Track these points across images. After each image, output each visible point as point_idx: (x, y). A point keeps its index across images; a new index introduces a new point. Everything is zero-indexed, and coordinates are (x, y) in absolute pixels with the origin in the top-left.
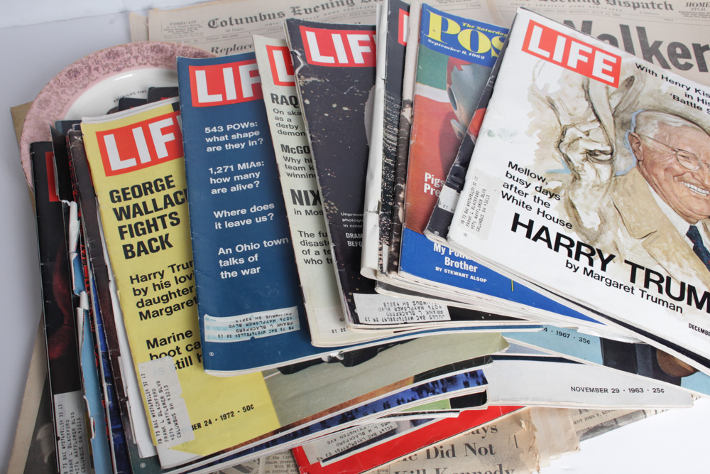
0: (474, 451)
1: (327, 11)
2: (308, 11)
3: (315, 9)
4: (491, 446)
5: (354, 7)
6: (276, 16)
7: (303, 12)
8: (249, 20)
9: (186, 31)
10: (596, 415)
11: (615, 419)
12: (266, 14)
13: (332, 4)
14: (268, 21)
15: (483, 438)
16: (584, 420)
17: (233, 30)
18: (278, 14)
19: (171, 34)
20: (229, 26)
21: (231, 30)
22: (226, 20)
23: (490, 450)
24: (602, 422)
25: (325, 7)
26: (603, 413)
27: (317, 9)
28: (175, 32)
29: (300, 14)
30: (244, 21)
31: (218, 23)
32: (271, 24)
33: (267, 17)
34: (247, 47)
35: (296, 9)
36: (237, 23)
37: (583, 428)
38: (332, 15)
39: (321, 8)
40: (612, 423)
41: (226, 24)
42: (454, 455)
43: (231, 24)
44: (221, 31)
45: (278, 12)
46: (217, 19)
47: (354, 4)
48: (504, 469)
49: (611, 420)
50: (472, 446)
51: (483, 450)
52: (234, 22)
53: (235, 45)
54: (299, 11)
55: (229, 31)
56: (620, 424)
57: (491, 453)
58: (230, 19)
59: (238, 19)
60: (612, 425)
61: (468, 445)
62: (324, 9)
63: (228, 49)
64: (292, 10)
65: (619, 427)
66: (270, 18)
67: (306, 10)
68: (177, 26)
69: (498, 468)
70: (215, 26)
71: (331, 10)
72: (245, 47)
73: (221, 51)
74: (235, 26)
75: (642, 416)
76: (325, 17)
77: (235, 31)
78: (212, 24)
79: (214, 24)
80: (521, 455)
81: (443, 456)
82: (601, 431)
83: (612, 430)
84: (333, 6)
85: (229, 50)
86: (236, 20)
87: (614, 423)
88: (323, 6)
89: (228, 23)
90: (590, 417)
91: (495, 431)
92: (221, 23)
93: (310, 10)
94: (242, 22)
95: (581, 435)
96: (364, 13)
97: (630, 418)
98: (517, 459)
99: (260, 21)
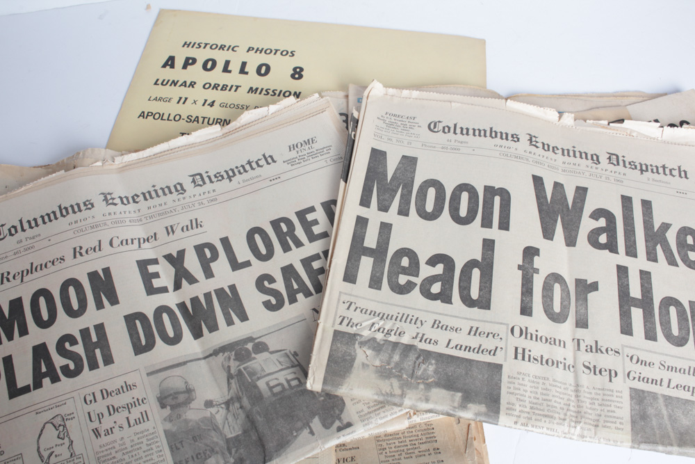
1: (150, 202)
2: (125, 201)
3: (133, 198)
5: (186, 195)
6: (82, 207)
7: (118, 201)
8: (46, 219)
12: (68, 205)
14: (72, 216)
17: (27, 239)
18: (85, 204)
20: (20, 235)
21: (24, 240)
22: (15, 225)
25: (147, 196)
27: (137, 199)
29: (115, 205)
30: (40, 221)
31: (5, 230)
32: (76, 222)
33: (70, 210)
34: (49, 265)
35: (108, 197)
36: (31, 227)
38: (159, 208)
39: (141, 197)
41: (16, 232)
43: (23, 230)
44: (9, 243)
45: (84, 200)
47: (185, 191)
52: (26, 225)
53: (32, 264)
54: (113, 199)
55: (21, 241)
58: (21, 221)
59: (31, 219)
62: (145, 199)
63: (23, 272)
64: (102, 197)
66: (74, 212)
67: (121, 198)
71: (156, 201)
72: (46, 266)
73: (14, 278)
74: (29, 232)
76: (150, 211)
77: (29, 241)
84: (157, 194)
85: (25, 273)
86: (29, 222)
88: (144, 194)
89: (19, 228)
92: (10, 230)
94: (37, 225)
96: (199, 204)
99: (61, 219)
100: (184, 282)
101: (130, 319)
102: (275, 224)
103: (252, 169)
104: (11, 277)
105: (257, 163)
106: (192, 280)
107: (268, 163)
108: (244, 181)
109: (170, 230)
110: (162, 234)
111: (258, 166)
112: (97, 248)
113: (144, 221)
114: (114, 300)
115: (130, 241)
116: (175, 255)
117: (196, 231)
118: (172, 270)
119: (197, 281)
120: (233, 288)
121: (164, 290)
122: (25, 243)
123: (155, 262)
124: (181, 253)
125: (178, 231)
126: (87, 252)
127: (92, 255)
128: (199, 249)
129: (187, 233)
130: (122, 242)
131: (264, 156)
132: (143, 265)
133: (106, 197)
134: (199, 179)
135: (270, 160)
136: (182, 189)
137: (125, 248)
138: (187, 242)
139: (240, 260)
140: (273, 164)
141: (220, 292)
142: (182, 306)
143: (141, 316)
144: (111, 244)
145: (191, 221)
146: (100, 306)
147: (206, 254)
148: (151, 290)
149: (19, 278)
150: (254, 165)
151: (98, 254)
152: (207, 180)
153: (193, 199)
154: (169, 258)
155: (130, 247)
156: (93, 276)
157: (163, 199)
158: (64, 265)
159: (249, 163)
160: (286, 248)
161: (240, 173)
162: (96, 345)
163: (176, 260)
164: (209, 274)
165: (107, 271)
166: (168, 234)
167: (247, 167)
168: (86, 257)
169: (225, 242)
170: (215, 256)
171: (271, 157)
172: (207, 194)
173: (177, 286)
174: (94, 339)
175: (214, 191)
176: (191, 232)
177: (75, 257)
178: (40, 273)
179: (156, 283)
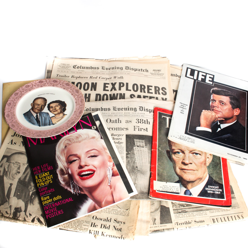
0: (115, 229)
1: (113, 70)
2: (107, 69)
3: (109, 69)
4: (121, 229)
5: (122, 70)
6: (96, 68)
7: (105, 69)
8: (87, 68)
9: (65, 68)
10: (158, 227)
11: (164, 229)
12: (93, 67)
13: (115, 68)
14: (93, 70)
15: (120, 225)
16: (154, 227)
17: (81, 70)
18: (97, 68)
19: (60, 68)
21: (80, 70)
23: (120, 230)
24: (159, 229)
25: (113, 68)
26: (161, 226)
27: (110, 69)
28: (62, 67)
29: (104, 69)
30: (85, 68)
31: (76, 67)
32: (93, 71)
33: (93, 68)
34: (84, 78)
35: (103, 68)
36: (83, 68)
37: (152, 230)
38: (114, 72)
39: (111, 68)
40: (162, 230)
41: (79, 68)
42: (109, 229)
43: (81, 68)
44: (77, 70)
45: (97, 67)
46: (76, 65)
47: (123, 69)
48: (123, 237)
49: (162, 229)
50: (116, 227)
51: (118, 229)
52: (82, 68)
53: (80, 76)
54: (104, 68)
55: (79, 70)
56: (164, 231)
57: (121, 231)
58: (81, 66)
60: (162, 231)
61: (114, 226)
62: (112, 69)
64: (102, 67)
65: (164, 232)
66: (94, 69)
67: (106, 68)
68: (63, 65)
69: (121, 236)
70: (75, 68)
71: (115, 70)
72: (83, 78)
73: (75, 77)
74: (82, 69)
75: (173, 230)
76: (112, 72)
77: (81, 71)
78: (74, 67)
79: (75, 67)
80: (129, 234)
81: (105, 228)
82: (158, 232)
83: (162, 232)
84: (115, 69)
85: (78, 78)
87: (163, 230)
88: (112, 68)
89: (80, 67)
90: (156, 227)
91: (124, 224)
92: (78, 67)
93: (108, 68)
94: (84, 68)
95: (151, 232)
96: (125, 73)
97: (169, 230)
98: (128, 235)
99: (90, 69)
100: (113, 90)
101: (97, 95)
102: (141, 85)
103: (142, 71)
104: (74, 77)
105: (143, 70)
106: (115, 90)
107: (146, 72)
108: (138, 73)
109: (115, 77)
110: (113, 78)
111: (143, 71)
112: (96, 78)
113: (110, 74)
114: (95, 90)
115: (104, 78)
116: (114, 83)
117: (121, 79)
118: (111, 86)
119: (116, 90)
120: (124, 94)
121: (108, 90)
122: (80, 71)
123: (109, 84)
124: (115, 83)
125: (117, 78)
126: (93, 78)
127: (94, 79)
128: (120, 83)
129: (119, 79)
130: (102, 78)
131: (146, 69)
132: (105, 84)
133: (103, 67)
134: (127, 68)
135: (147, 71)
136: (122, 69)
137: (103, 79)
138: (118, 81)
139: (129, 89)
140: (147, 72)
141: (121, 94)
142: (110, 95)
143: (100, 95)
144: (99, 78)
145: (121, 77)
146: (91, 90)
147: (121, 85)
148: (104, 90)
149: (76, 78)
150: (142, 70)
151: (96, 79)
152: (129, 69)
153: (124, 72)
154: (112, 84)
155: (104, 79)
156: (93, 83)
157: (116, 70)
158: (87, 79)
159: (142, 69)
160: (141, 91)
161: (138, 70)
162: (87, 98)
163: (114, 85)
164: (120, 89)
165: (96, 83)
166: (114, 78)
167: (141, 70)
168: (93, 79)
169: (127, 84)
170: (123, 86)
171: (148, 70)
172: (128, 72)
173: (111, 90)
174: (87, 96)
175: (130, 72)
176: (120, 79)
177: (90, 78)
178: (81, 79)
179: (106, 89)
